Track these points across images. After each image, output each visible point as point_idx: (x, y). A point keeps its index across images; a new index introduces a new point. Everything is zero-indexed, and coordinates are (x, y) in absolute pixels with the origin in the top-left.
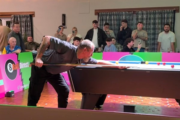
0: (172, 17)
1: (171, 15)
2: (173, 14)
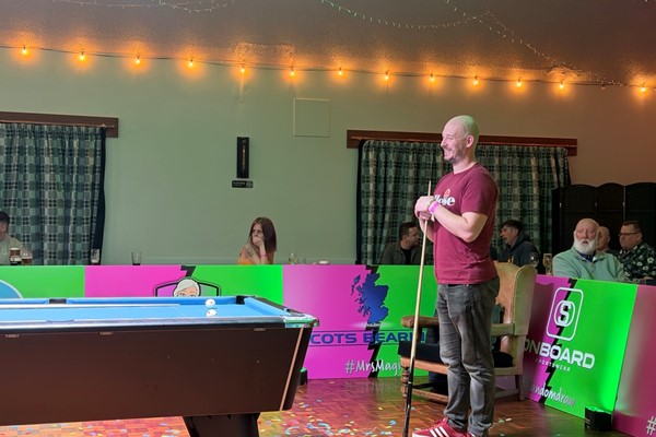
0: (96, 150)
1: (91, 145)
2: (99, 141)
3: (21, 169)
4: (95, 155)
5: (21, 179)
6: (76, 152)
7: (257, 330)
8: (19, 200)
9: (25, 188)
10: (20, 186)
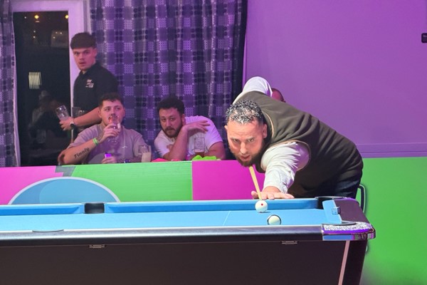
3: (151, 35)
4: (236, 11)
5: (152, 49)
6: (214, 9)
7: (286, 243)
8: (150, 76)
9: (157, 60)
10: (151, 57)
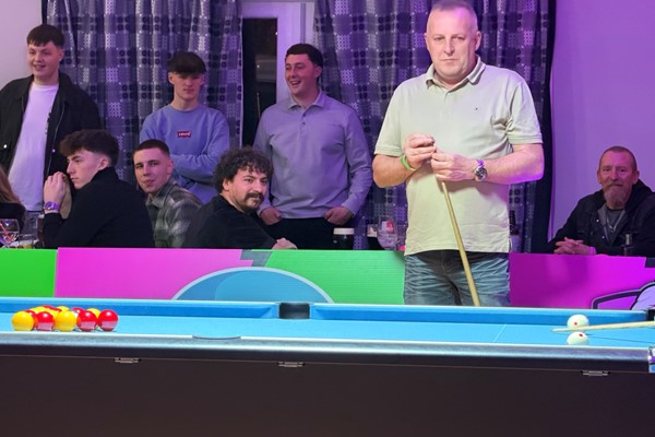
0: (539, 16)
1: (529, 4)
3: (403, 58)
6: (501, 21)
7: (590, 373)
